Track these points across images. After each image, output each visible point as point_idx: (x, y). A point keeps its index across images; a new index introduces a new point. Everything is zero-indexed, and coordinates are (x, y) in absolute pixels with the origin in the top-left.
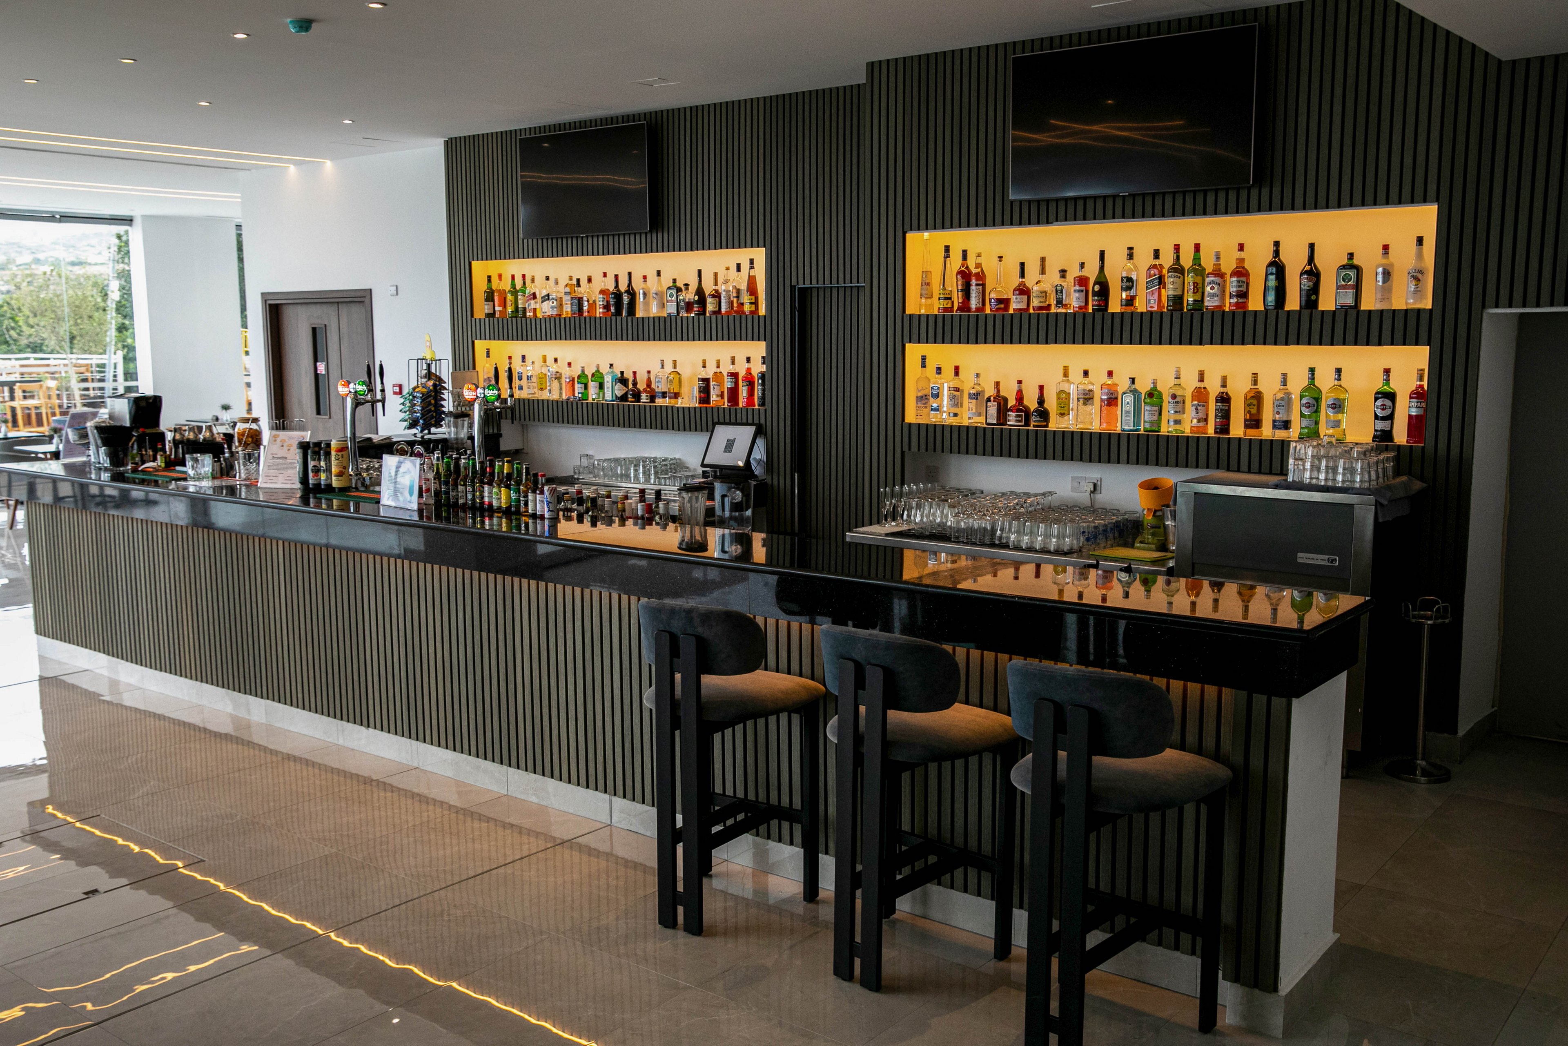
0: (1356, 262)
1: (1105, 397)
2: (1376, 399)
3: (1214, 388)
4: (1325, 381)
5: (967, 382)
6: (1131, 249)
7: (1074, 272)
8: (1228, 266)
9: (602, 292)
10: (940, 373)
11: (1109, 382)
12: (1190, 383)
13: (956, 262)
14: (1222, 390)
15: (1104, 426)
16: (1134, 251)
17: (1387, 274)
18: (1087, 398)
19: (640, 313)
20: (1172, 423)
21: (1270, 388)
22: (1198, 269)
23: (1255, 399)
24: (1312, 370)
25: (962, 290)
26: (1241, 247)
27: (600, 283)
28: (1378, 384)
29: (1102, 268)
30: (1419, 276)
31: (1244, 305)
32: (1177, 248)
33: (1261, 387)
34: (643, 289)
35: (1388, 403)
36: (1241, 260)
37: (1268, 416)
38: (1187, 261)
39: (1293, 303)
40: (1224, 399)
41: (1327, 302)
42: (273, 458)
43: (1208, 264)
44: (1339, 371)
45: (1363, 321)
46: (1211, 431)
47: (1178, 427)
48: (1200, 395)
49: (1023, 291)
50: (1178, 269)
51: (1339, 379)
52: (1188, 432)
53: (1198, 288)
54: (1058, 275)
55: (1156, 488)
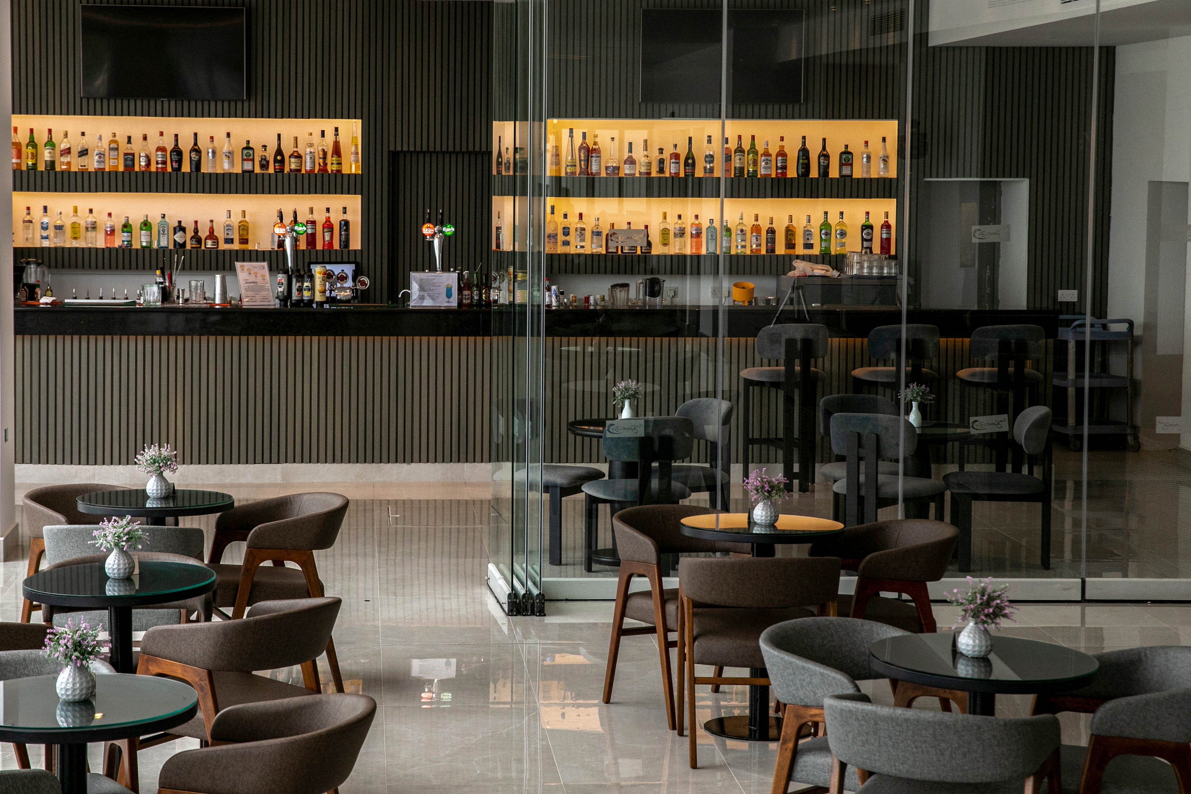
0: (849, 150)
1: (694, 232)
2: (862, 230)
3: (765, 225)
4: (834, 219)
5: (589, 224)
6: (710, 137)
7: (669, 150)
8: (774, 151)
9: (159, 149)
10: (566, 218)
11: (697, 223)
12: (749, 221)
13: (578, 141)
14: (771, 226)
15: (694, 251)
16: (712, 138)
17: (869, 158)
18: (681, 233)
19: (204, 170)
20: (739, 247)
21: (800, 224)
22: (753, 150)
23: (790, 232)
24: (826, 213)
25: (585, 160)
26: (782, 139)
27: (154, 142)
28: (862, 220)
29: (690, 148)
30: (886, 158)
31: (784, 174)
32: (740, 137)
33: (794, 223)
34: (211, 148)
35: (870, 231)
36: (783, 147)
37: (799, 241)
38: (746, 146)
39: (814, 173)
40: (771, 231)
41: (834, 173)
42: (247, 283)
43: (760, 149)
44: (842, 213)
45: (855, 185)
46: (763, 252)
47: (743, 249)
48: (756, 229)
49: (631, 161)
50: (740, 150)
51: (842, 218)
52: (748, 252)
53: (755, 163)
54: (658, 151)
55: (744, 288)
